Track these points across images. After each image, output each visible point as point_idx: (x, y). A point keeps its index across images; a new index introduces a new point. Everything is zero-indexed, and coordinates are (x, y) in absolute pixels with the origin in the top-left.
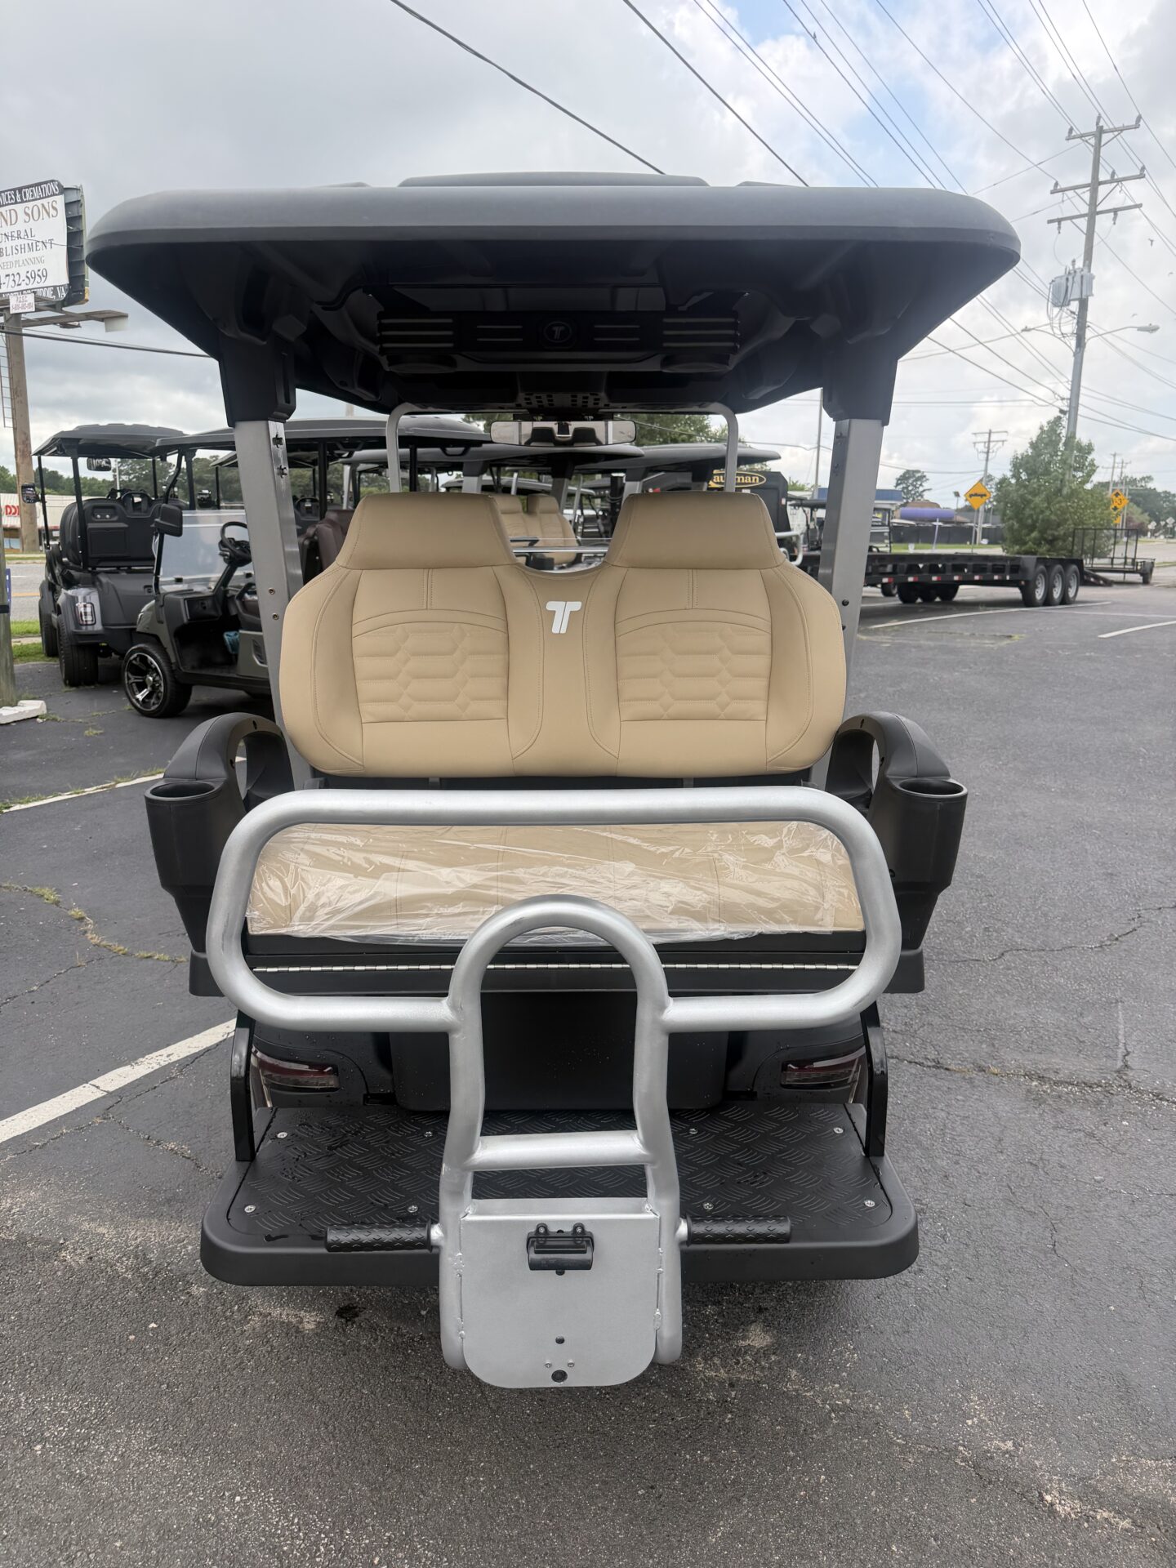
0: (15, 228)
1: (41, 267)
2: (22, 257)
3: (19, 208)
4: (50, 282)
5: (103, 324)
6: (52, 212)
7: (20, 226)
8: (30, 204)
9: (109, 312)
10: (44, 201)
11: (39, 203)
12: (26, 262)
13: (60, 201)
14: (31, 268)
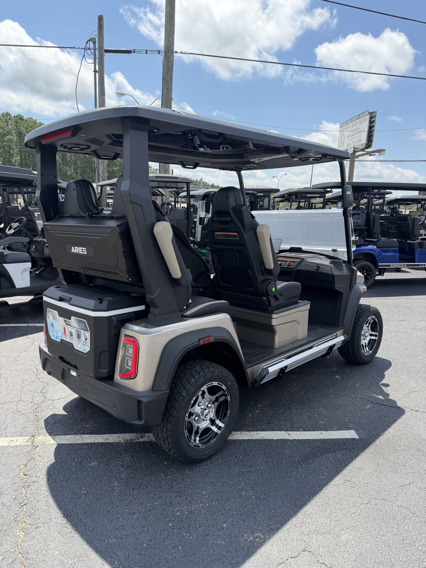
0: (356, 127)
1: (360, 138)
2: (356, 136)
3: (358, 121)
4: (362, 142)
5: (378, 153)
6: (366, 120)
7: (358, 126)
8: (361, 119)
9: (379, 150)
10: (364, 118)
11: (363, 118)
12: (357, 137)
13: (368, 117)
14: (358, 139)
